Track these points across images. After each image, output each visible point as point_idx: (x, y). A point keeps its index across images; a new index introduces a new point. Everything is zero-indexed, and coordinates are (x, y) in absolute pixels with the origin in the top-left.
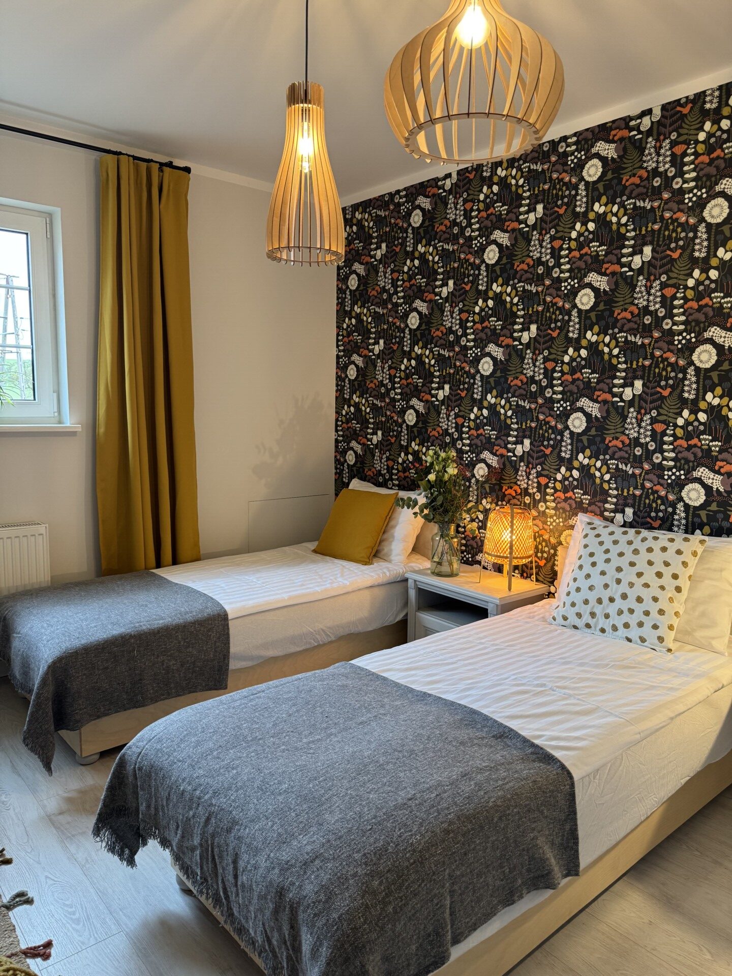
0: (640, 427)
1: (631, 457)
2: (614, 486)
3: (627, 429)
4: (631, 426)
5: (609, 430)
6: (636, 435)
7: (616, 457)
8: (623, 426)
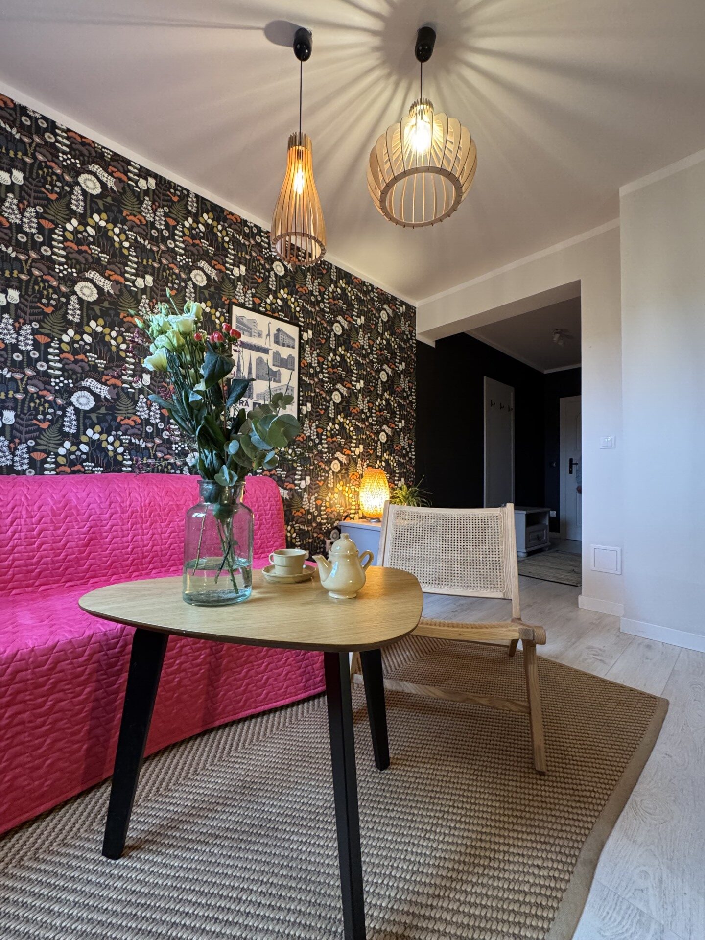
0: (150, 411)
1: (144, 434)
2: (129, 457)
3: (138, 411)
4: (141, 409)
5: (121, 410)
6: (147, 416)
7: (128, 433)
8: (134, 408)
